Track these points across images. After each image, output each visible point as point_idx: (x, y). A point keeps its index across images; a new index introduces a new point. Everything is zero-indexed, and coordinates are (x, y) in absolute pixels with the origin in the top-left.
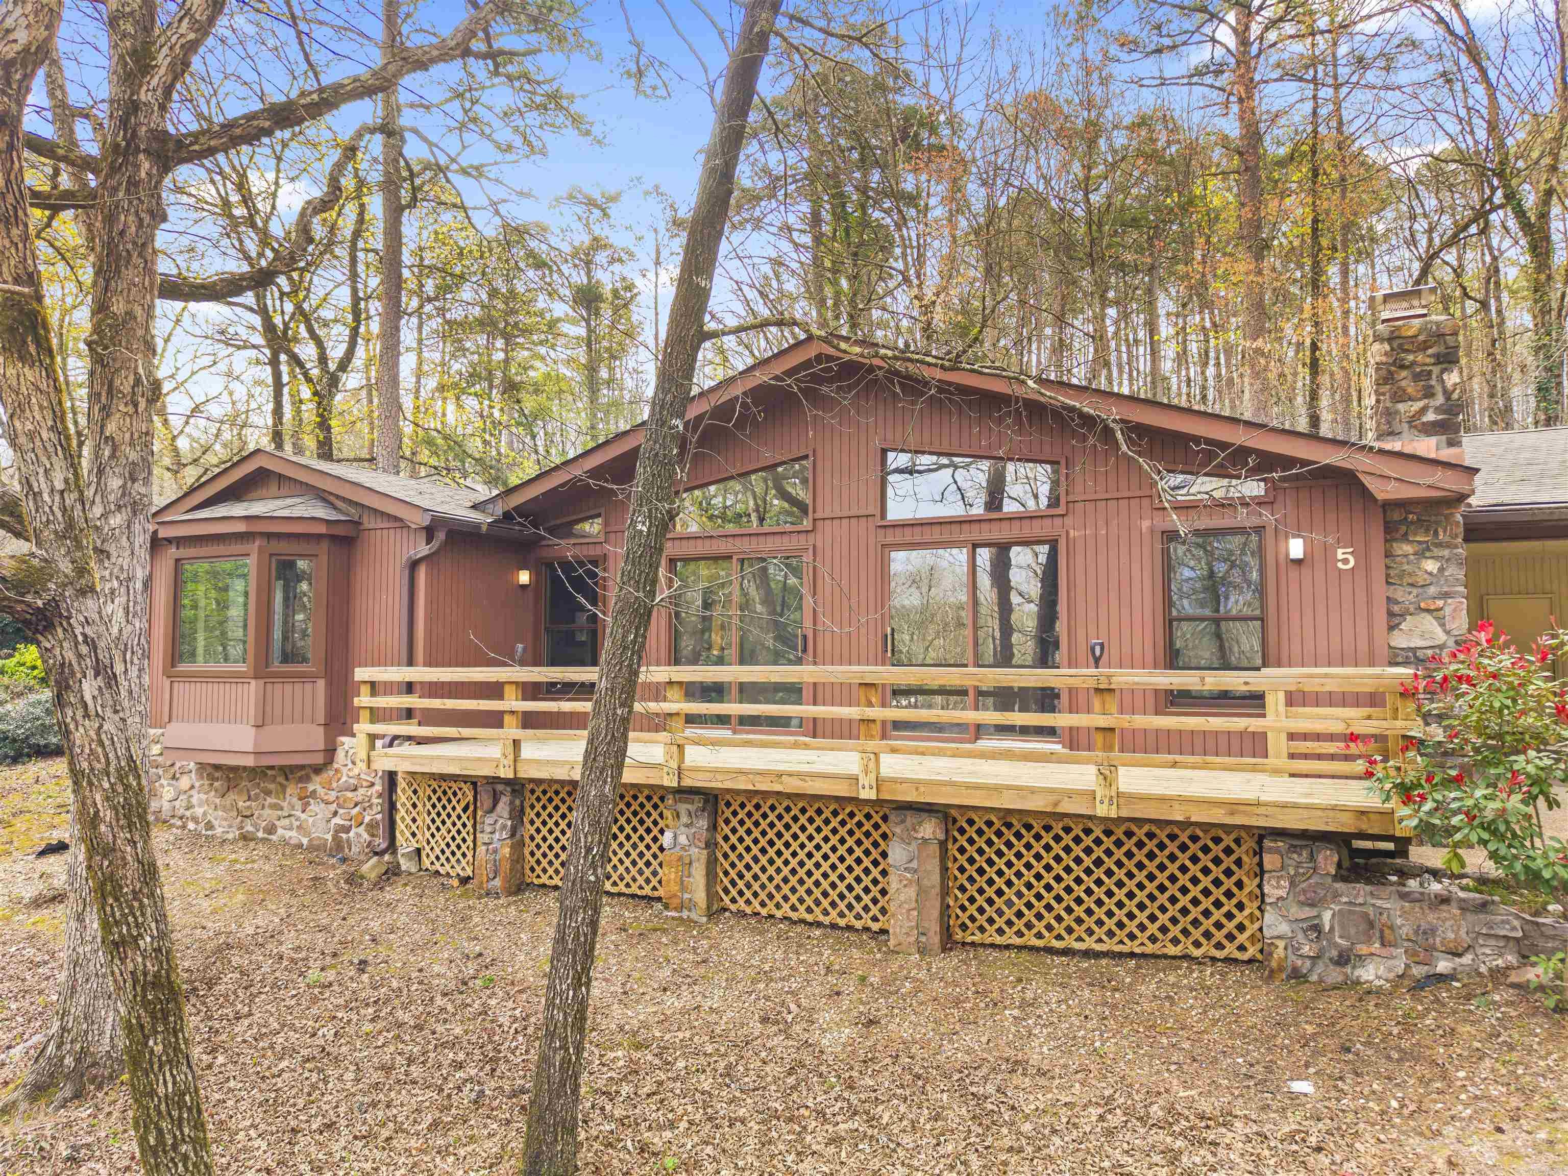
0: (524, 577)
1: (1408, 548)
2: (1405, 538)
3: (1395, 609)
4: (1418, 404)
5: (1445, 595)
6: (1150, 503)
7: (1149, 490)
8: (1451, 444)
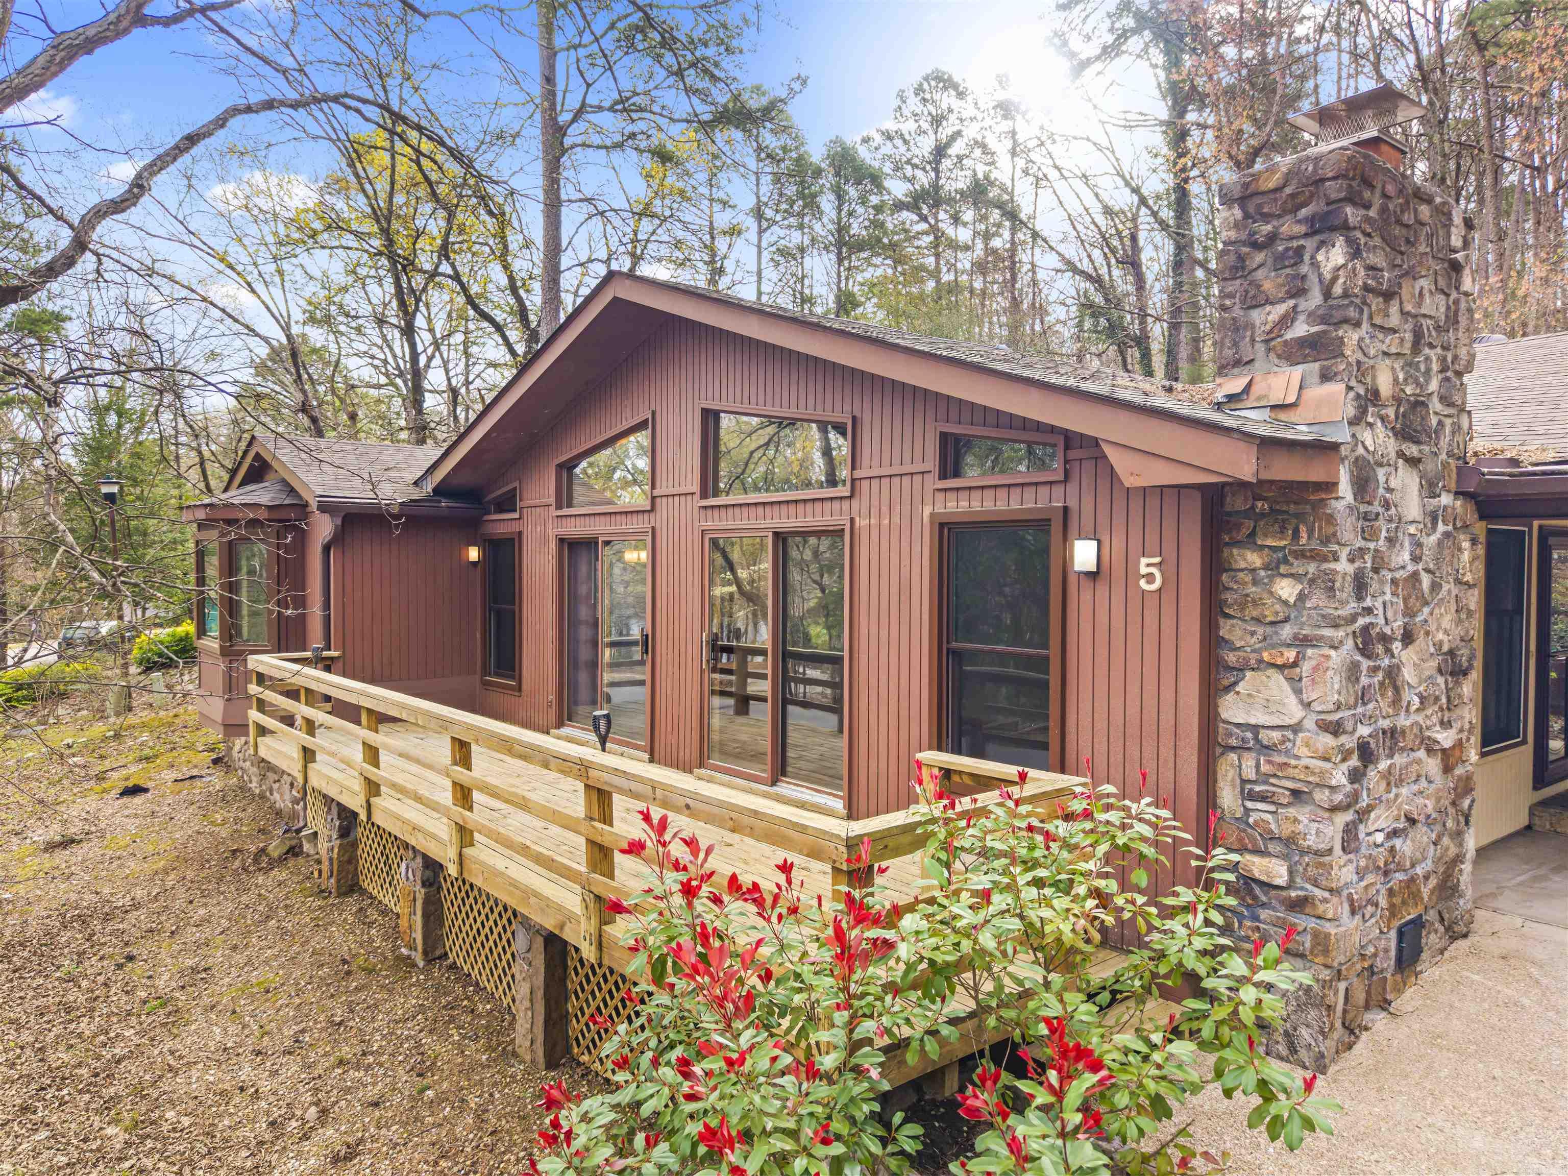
0: (473, 554)
1: (1254, 559)
2: (1250, 541)
3: (1231, 658)
4: (1281, 309)
5: (1303, 642)
6: (933, 482)
7: (932, 463)
8: (1326, 377)
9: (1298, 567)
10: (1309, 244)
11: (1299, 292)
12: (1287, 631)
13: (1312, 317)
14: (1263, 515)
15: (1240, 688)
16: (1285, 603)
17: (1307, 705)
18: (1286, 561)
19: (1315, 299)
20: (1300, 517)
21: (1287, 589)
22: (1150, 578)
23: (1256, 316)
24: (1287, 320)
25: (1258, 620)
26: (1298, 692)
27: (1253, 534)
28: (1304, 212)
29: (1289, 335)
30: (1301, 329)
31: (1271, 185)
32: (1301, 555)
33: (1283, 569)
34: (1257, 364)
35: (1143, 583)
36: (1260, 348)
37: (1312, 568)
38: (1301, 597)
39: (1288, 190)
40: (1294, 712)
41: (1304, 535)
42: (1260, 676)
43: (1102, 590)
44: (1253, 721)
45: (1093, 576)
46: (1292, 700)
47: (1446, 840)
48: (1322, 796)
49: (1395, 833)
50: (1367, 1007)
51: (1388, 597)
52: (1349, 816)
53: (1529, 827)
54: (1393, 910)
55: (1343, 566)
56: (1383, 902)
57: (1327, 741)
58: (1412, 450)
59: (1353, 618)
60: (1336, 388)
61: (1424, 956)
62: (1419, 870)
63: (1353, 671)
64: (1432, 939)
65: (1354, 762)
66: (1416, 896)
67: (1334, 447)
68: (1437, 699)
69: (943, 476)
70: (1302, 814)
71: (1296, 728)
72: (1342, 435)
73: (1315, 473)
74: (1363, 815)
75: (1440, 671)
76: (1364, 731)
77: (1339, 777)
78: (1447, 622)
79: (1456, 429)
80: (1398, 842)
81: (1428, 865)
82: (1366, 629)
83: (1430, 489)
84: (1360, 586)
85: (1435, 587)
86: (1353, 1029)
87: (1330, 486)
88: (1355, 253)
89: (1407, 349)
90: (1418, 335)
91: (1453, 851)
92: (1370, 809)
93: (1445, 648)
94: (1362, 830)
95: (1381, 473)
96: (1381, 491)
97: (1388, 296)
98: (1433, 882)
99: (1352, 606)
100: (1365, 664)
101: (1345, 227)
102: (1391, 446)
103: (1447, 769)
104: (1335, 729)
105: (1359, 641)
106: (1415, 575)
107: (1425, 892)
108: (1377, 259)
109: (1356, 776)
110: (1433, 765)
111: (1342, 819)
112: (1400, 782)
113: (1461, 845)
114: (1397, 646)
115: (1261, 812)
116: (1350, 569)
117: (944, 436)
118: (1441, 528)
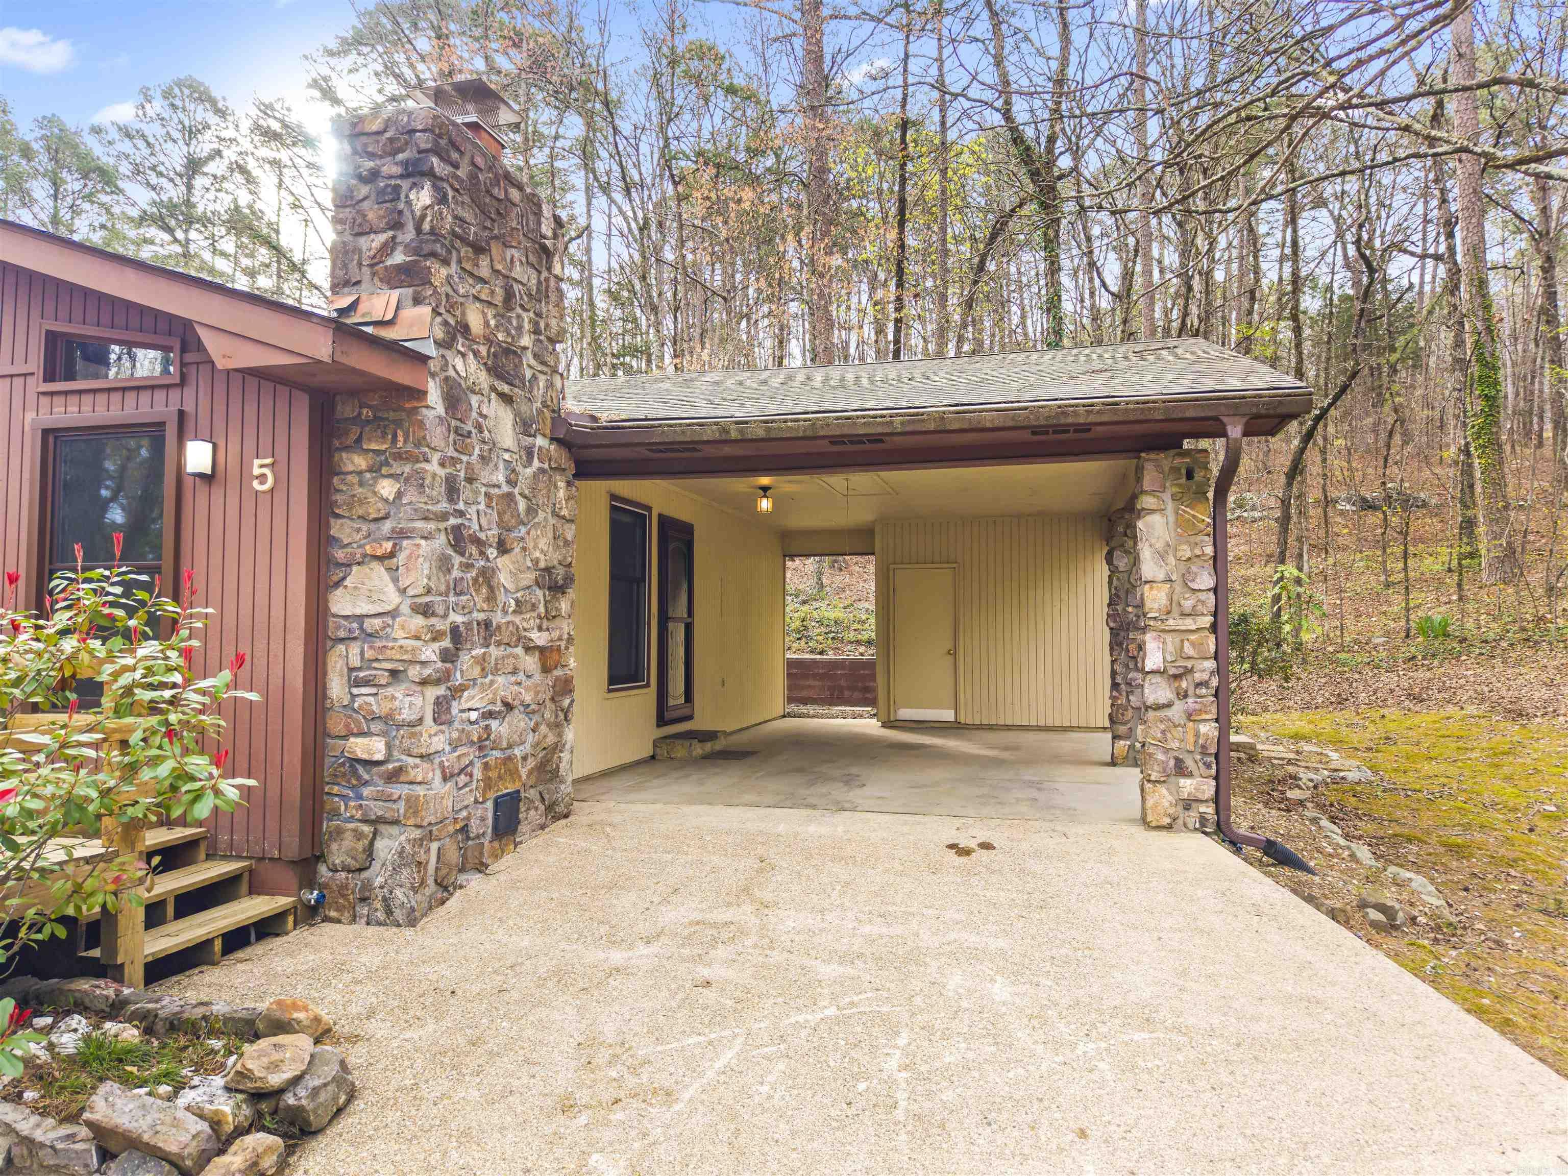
1: (359, 462)
2: (357, 446)
3: (340, 555)
4: (381, 238)
5: (400, 535)
6: (36, 384)
7: (36, 363)
8: (417, 301)
9: (396, 468)
10: (405, 184)
11: (397, 225)
12: (387, 526)
13: (407, 248)
14: (368, 422)
15: (347, 582)
16: (386, 501)
17: (403, 591)
18: (387, 464)
19: (408, 235)
20: (398, 423)
21: (387, 488)
22: (262, 478)
23: (362, 242)
24: (388, 248)
25: (362, 518)
26: (395, 580)
27: (359, 440)
28: (401, 157)
29: (389, 262)
30: (399, 258)
31: (375, 128)
32: (399, 457)
33: (384, 471)
34: (364, 286)
35: (256, 484)
36: (366, 271)
37: (407, 469)
38: (399, 495)
39: (388, 135)
40: (392, 598)
41: (401, 438)
42: (365, 569)
43: (217, 493)
44: (358, 611)
45: (207, 479)
46: (391, 588)
47: (543, 728)
48: (414, 672)
49: (490, 715)
50: (462, 870)
51: (482, 507)
52: (441, 691)
53: (653, 757)
54: (488, 783)
55: (433, 467)
56: (478, 774)
57: (419, 621)
58: (505, 388)
59: (444, 517)
60: (425, 311)
61: (523, 828)
62: (518, 752)
63: (444, 564)
64: (530, 816)
65: (446, 643)
66: (514, 774)
67: (423, 359)
68: (534, 607)
69: (49, 377)
70: (397, 692)
71: (393, 614)
72: (429, 349)
73: (402, 375)
74: (457, 692)
75: (537, 583)
76: (459, 619)
77: (430, 653)
78: (543, 543)
79: (550, 385)
80: (494, 724)
81: (527, 748)
82: (457, 529)
83: (525, 426)
84: (452, 491)
85: (531, 511)
86: (446, 888)
87: (420, 394)
88: (442, 199)
89: (498, 299)
90: (509, 295)
91: (551, 739)
92: (462, 689)
93: (542, 565)
94: (455, 707)
95: (474, 400)
96: (474, 414)
97: (479, 249)
98: (531, 763)
99: (444, 506)
100: (457, 560)
101: (430, 174)
102: (483, 379)
103: (546, 670)
104: (425, 611)
105: (451, 537)
106: (510, 497)
107: (524, 772)
108: (467, 215)
109: (448, 656)
110: (531, 662)
111: (432, 693)
112: (496, 671)
113: (560, 735)
114: (492, 552)
115: (365, 697)
116: (442, 472)
117: (52, 338)
118: (536, 463)
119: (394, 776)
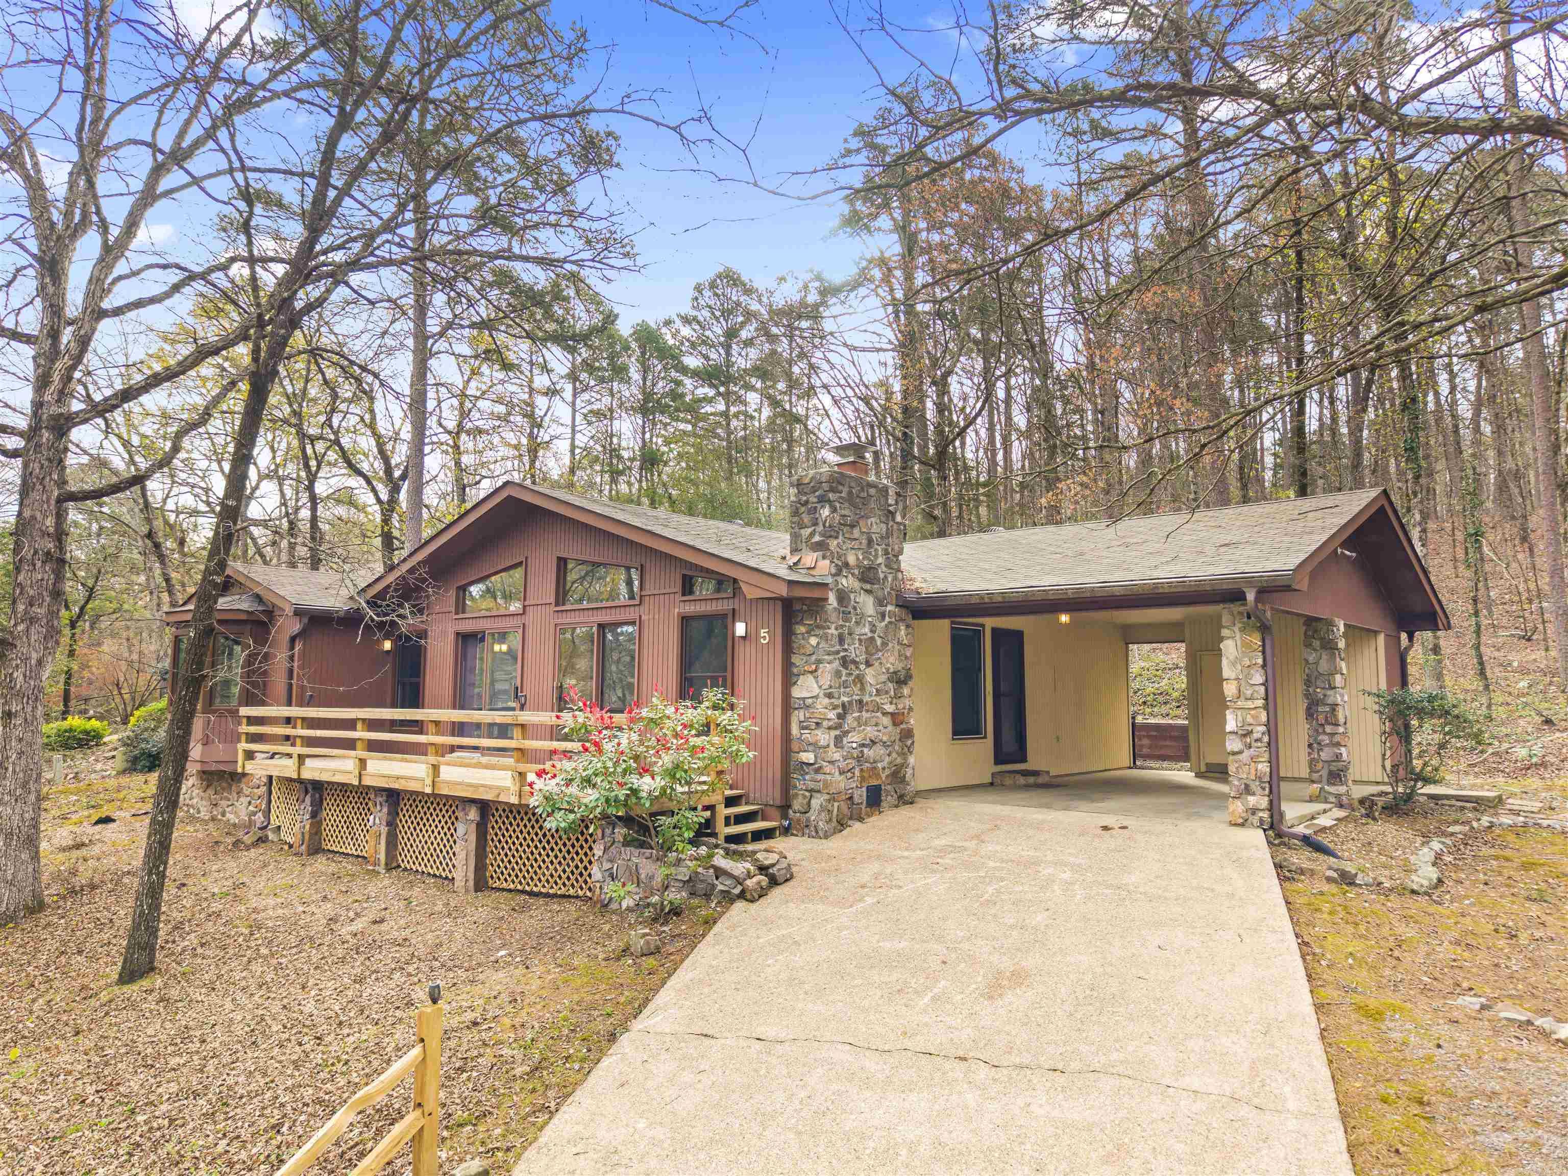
0: (387, 645)
1: (802, 629)
2: (801, 623)
3: (795, 670)
4: (810, 530)
5: (819, 662)
6: (678, 597)
7: (678, 588)
8: (824, 557)
9: (817, 632)
10: (818, 506)
11: (815, 524)
12: (814, 658)
13: (821, 535)
14: (805, 613)
15: (798, 683)
16: (813, 646)
17: (820, 687)
18: (813, 630)
19: (820, 528)
20: (815, 611)
21: (813, 641)
22: (764, 638)
23: (803, 532)
24: (812, 534)
25: (803, 654)
26: (817, 682)
27: (802, 620)
29: (813, 540)
30: (817, 538)
31: (806, 481)
32: (818, 627)
33: (812, 633)
34: (803, 551)
35: (762, 641)
36: (804, 545)
37: (821, 632)
38: (818, 644)
39: (812, 484)
40: (816, 691)
41: (819, 618)
42: (805, 677)
43: (747, 644)
44: (803, 696)
45: (744, 638)
46: (815, 686)
47: (894, 755)
48: (825, 724)
49: (863, 745)
50: (851, 818)
51: (857, 645)
52: (837, 732)
53: (992, 784)
54: (863, 779)
55: (832, 631)
56: (857, 773)
57: (827, 701)
58: (868, 587)
59: (838, 652)
60: (827, 562)
61: (884, 804)
62: (880, 765)
63: (838, 674)
64: (888, 800)
65: (840, 710)
66: (878, 776)
67: (826, 585)
68: (887, 692)
69: (684, 594)
70: (818, 732)
71: (816, 697)
72: (829, 580)
73: (816, 594)
74: (846, 733)
75: (889, 680)
76: (846, 699)
77: (832, 715)
78: (892, 659)
79: (895, 578)
80: (866, 750)
81: (885, 764)
82: (844, 658)
83: (880, 602)
84: (841, 640)
85: (885, 644)
86: (842, 825)
87: (826, 599)
88: (834, 510)
89: (864, 546)
90: (870, 542)
91: (899, 761)
92: (848, 732)
93: (892, 670)
94: (845, 740)
95: (852, 596)
96: (852, 603)
97: (852, 526)
98: (887, 772)
99: (838, 647)
100: (844, 672)
101: (829, 501)
102: (856, 585)
103: (895, 724)
104: (830, 696)
105: (842, 662)
106: (872, 638)
107: (883, 776)
108: (846, 512)
109: (841, 717)
110: (886, 721)
111: (834, 733)
112: (866, 724)
113: (905, 759)
114: (862, 667)
115: (807, 735)
116: (836, 633)
117: (684, 576)
118: (887, 619)
119: (818, 771)
